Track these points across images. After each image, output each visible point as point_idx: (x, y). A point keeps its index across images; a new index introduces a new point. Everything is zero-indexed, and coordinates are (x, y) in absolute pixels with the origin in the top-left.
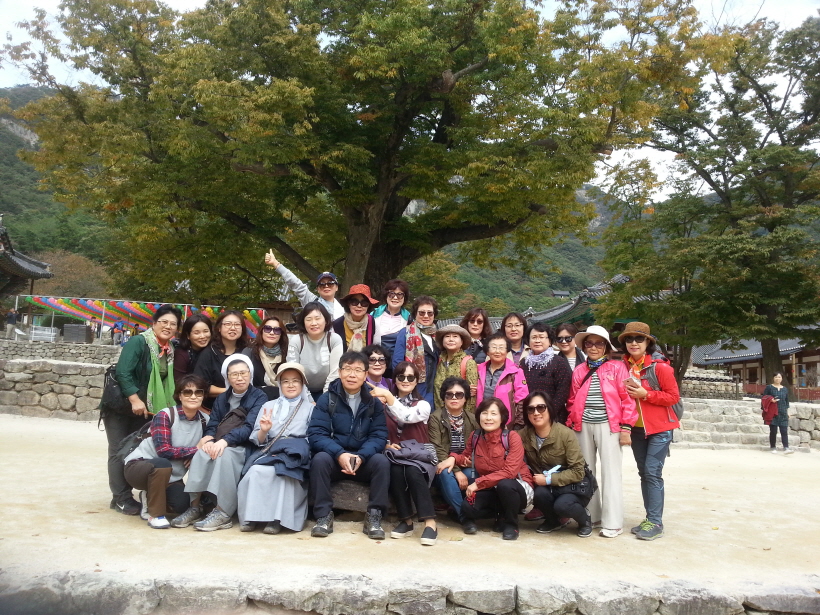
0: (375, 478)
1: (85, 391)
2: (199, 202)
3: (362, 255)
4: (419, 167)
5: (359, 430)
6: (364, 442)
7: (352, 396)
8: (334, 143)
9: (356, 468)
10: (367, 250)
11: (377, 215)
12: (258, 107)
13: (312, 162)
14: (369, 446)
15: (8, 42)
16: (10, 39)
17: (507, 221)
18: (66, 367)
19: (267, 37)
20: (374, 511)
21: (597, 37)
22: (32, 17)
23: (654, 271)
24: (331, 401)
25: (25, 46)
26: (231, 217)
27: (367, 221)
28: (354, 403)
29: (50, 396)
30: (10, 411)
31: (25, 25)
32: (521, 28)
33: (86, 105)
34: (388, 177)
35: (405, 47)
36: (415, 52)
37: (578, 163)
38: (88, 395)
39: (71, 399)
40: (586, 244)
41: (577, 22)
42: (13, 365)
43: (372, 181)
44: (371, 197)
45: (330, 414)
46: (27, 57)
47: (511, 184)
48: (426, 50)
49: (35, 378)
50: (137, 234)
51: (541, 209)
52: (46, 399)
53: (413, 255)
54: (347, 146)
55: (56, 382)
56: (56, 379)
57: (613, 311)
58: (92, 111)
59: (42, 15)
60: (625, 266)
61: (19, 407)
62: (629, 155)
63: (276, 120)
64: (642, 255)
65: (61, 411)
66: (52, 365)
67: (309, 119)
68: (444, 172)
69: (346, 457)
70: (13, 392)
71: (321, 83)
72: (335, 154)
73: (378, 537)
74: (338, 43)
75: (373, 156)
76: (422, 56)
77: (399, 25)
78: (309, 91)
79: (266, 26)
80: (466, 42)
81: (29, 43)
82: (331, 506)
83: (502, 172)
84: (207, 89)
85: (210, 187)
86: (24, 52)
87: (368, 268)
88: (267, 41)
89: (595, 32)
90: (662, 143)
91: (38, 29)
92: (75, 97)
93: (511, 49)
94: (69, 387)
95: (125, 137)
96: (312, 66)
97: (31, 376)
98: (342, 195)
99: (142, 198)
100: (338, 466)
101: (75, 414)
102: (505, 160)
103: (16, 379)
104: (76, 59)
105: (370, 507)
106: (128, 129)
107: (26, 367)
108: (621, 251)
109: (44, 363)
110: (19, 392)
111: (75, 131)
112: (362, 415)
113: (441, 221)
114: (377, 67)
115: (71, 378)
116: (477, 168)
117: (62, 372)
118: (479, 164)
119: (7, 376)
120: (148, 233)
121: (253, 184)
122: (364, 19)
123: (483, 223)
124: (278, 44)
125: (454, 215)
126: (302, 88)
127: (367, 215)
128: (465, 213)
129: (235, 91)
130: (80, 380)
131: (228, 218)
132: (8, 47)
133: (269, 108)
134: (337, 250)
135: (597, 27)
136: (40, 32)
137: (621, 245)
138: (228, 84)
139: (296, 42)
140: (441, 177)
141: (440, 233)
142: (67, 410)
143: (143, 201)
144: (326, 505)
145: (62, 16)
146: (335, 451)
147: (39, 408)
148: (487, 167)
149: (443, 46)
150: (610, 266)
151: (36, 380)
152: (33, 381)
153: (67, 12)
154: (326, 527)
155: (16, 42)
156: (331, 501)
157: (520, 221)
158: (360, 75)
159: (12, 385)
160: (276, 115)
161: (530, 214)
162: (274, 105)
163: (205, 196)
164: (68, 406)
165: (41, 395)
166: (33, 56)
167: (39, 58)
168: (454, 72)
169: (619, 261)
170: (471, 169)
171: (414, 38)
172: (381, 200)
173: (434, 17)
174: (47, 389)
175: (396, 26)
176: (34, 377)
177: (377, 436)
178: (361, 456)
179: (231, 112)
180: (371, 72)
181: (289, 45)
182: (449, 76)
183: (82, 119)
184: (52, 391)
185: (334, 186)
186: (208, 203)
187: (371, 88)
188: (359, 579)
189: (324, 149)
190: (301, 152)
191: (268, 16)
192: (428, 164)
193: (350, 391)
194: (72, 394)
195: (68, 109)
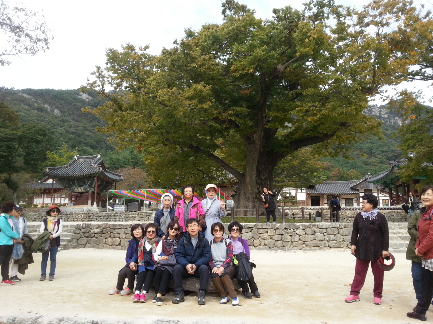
0: (201, 275)
1: (124, 237)
2: (175, 142)
3: (253, 159)
4: (273, 113)
5: (197, 254)
6: (198, 260)
7: (193, 239)
8: (229, 107)
9: (193, 271)
10: (256, 156)
11: (259, 138)
12: (187, 98)
13: (220, 118)
14: (200, 261)
15: (88, 82)
16: (89, 80)
17: (327, 133)
18: (115, 226)
19: (189, 65)
20: (201, 291)
21: (361, 32)
22: (95, 70)
23: (427, 149)
24: (185, 241)
25: (95, 82)
26: (191, 147)
27: (254, 141)
28: (194, 242)
29: (109, 239)
30: (93, 247)
31: (94, 73)
32: (311, 38)
33: (122, 104)
34: (262, 119)
35: (256, 57)
36: (262, 59)
37: (354, 101)
38: (125, 238)
39: (119, 240)
40: (380, 139)
41: (349, 26)
42: (94, 226)
43: (250, 123)
44: (254, 130)
45: (184, 247)
46: (96, 86)
47: (319, 116)
48: (267, 56)
49: (104, 231)
50: (146, 160)
51: (347, 125)
52: (108, 241)
53: (282, 156)
54: (235, 108)
55: (112, 233)
56: (112, 231)
57: (409, 173)
58: (125, 106)
59: (99, 68)
60: (413, 147)
61: (97, 245)
62: (395, 89)
63: (195, 103)
64: (421, 140)
65: (114, 246)
66: (110, 225)
67: (210, 100)
68: (286, 113)
69: (189, 266)
70: (94, 238)
71: (220, 80)
72: (230, 112)
73: (202, 303)
74: (228, 59)
75: (249, 111)
76: (265, 59)
77: (252, 48)
78: (208, 87)
79: (189, 59)
80: (290, 48)
81: (96, 81)
82: (183, 290)
83: (313, 110)
84: (163, 94)
85: (178, 134)
86: (95, 84)
87: (257, 165)
88: (190, 66)
89: (360, 29)
90: (427, 76)
91: (99, 74)
92: (117, 101)
93: (307, 50)
94: (117, 235)
95: (136, 118)
96: (213, 73)
97: (101, 231)
98: (239, 131)
99: (147, 143)
100: (186, 271)
101: (120, 247)
102: (315, 104)
103: (95, 232)
104: (116, 84)
105: (200, 289)
106: (138, 114)
107: (99, 227)
108: (410, 139)
109: (106, 224)
110: (97, 238)
111: (118, 117)
112: (198, 246)
113: (294, 137)
114: (243, 69)
115: (118, 230)
116: (301, 110)
117: (114, 228)
118: (300, 108)
119: (92, 231)
120: (150, 159)
121: (199, 130)
122: (234, 47)
123: (317, 135)
124: (194, 67)
125: (300, 133)
126: (205, 86)
127: (253, 139)
128: (306, 131)
129: (174, 93)
130: (121, 231)
131: (190, 148)
132: (88, 84)
133: (191, 98)
134: (245, 156)
135: (361, 27)
136: (100, 76)
137: (409, 136)
138: (171, 91)
139: (203, 64)
140: (286, 116)
141: (296, 142)
142: (117, 246)
143: (148, 145)
144: (179, 289)
145: (107, 67)
146: (184, 264)
147: (105, 245)
148: (305, 109)
149: (276, 53)
150: (404, 148)
151: (103, 232)
152: (102, 233)
153: (109, 66)
154: (178, 299)
155: (91, 82)
156: (182, 287)
157: (334, 132)
158: (236, 74)
159: (94, 235)
160: (194, 101)
161: (338, 129)
162: (193, 96)
163: (177, 138)
164: (117, 244)
165: (106, 239)
166: (99, 86)
167: (101, 86)
168: (282, 65)
169: (409, 145)
170: (298, 111)
171: (259, 52)
172: (260, 131)
173: (270, 40)
174: (108, 236)
175: (251, 48)
176: (102, 231)
177: (205, 257)
178: (196, 265)
179: (174, 103)
180: (241, 72)
181: (200, 66)
182: (280, 67)
183: (121, 110)
184: (110, 237)
185: (237, 126)
186: (178, 142)
187: (246, 77)
188: (174, 321)
189: (225, 111)
190: (213, 114)
191: (189, 54)
192: (277, 111)
193: (193, 236)
194: (119, 238)
195: (115, 107)
